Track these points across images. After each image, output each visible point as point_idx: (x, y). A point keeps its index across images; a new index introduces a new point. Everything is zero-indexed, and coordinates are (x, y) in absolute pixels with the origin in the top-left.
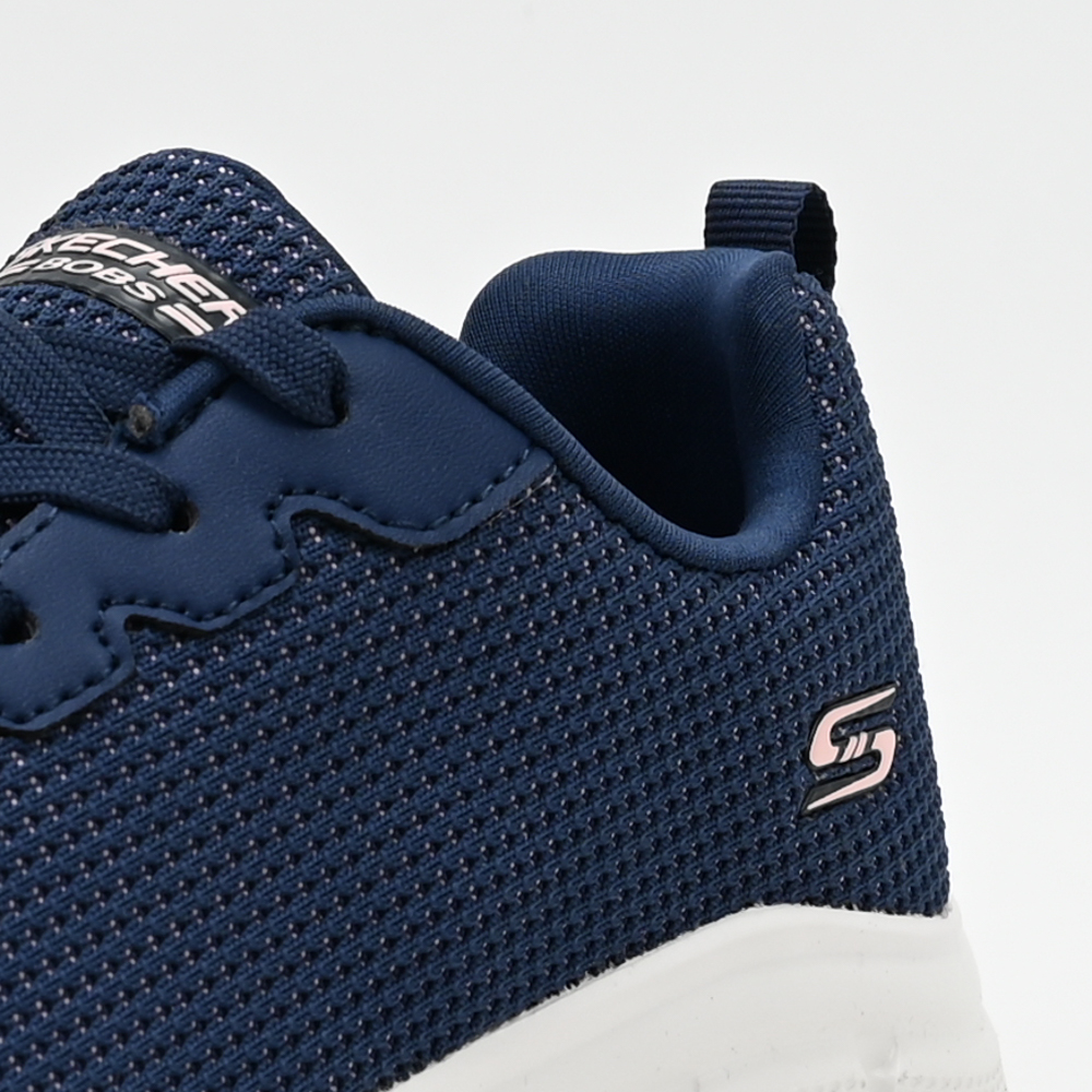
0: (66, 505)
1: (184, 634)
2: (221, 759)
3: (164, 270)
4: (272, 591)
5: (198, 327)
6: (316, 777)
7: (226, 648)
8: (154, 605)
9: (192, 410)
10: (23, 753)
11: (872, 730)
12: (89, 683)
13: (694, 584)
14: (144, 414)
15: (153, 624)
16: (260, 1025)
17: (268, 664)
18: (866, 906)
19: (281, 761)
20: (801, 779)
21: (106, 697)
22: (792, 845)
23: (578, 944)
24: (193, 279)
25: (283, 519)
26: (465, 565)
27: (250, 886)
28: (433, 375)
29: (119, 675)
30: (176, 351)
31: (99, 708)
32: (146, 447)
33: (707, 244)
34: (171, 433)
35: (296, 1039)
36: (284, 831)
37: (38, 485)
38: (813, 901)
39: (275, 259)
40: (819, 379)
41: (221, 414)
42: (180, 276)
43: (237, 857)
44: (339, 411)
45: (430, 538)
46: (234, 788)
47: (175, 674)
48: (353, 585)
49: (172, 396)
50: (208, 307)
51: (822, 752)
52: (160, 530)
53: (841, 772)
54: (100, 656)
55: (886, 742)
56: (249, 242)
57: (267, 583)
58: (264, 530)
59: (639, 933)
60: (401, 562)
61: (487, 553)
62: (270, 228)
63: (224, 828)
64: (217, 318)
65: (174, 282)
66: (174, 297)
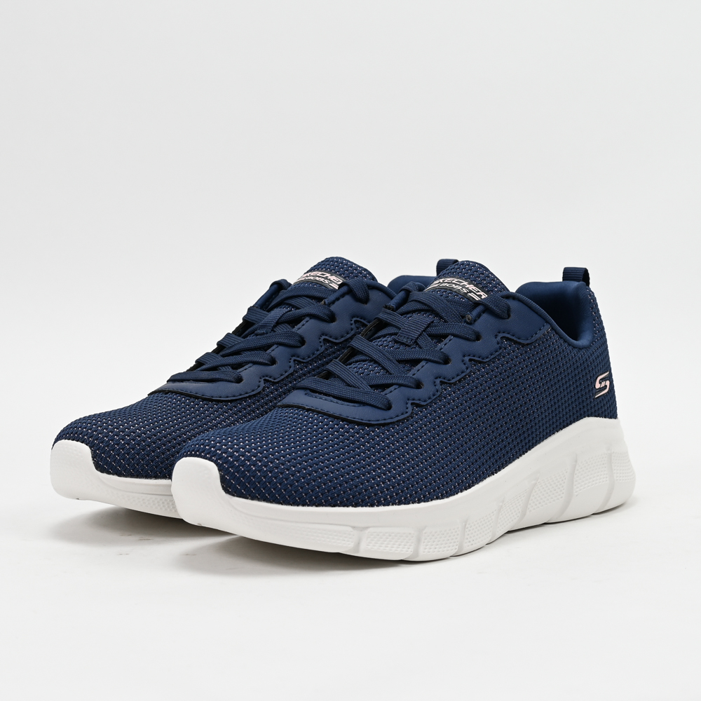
0: (455, 336)
1: (480, 362)
2: (489, 388)
3: (468, 286)
4: (497, 353)
5: (477, 299)
6: (509, 391)
7: (489, 365)
8: (474, 356)
9: (479, 316)
10: (450, 387)
11: (606, 381)
12: (462, 373)
13: (575, 351)
14: (470, 316)
15: (474, 360)
16: (498, 444)
17: (497, 368)
18: (605, 417)
19: (501, 388)
20: (594, 391)
21: (466, 375)
22: (592, 405)
23: (555, 426)
24: (474, 288)
25: (499, 338)
26: (535, 347)
27: (496, 414)
28: (527, 308)
29: (468, 371)
30: (474, 303)
31: (464, 378)
32: (470, 324)
33: (563, 280)
34: (475, 321)
35: (505, 446)
36: (502, 403)
37: (448, 332)
38: (596, 416)
39: (490, 283)
40: (592, 308)
41: (485, 316)
42: (471, 287)
43: (493, 408)
44: (509, 316)
45: (528, 342)
46: (492, 394)
47: (479, 371)
48: (513, 352)
49: (475, 312)
50: (478, 293)
51: (598, 386)
52: (474, 341)
53: (601, 389)
54: (464, 367)
55: (608, 383)
56: (485, 280)
57: (496, 352)
58: (495, 341)
59: (565, 424)
60: (522, 347)
61: (539, 345)
62: (488, 277)
63: (490, 402)
64: (480, 296)
65: (470, 288)
66: (471, 292)
